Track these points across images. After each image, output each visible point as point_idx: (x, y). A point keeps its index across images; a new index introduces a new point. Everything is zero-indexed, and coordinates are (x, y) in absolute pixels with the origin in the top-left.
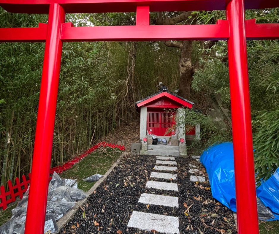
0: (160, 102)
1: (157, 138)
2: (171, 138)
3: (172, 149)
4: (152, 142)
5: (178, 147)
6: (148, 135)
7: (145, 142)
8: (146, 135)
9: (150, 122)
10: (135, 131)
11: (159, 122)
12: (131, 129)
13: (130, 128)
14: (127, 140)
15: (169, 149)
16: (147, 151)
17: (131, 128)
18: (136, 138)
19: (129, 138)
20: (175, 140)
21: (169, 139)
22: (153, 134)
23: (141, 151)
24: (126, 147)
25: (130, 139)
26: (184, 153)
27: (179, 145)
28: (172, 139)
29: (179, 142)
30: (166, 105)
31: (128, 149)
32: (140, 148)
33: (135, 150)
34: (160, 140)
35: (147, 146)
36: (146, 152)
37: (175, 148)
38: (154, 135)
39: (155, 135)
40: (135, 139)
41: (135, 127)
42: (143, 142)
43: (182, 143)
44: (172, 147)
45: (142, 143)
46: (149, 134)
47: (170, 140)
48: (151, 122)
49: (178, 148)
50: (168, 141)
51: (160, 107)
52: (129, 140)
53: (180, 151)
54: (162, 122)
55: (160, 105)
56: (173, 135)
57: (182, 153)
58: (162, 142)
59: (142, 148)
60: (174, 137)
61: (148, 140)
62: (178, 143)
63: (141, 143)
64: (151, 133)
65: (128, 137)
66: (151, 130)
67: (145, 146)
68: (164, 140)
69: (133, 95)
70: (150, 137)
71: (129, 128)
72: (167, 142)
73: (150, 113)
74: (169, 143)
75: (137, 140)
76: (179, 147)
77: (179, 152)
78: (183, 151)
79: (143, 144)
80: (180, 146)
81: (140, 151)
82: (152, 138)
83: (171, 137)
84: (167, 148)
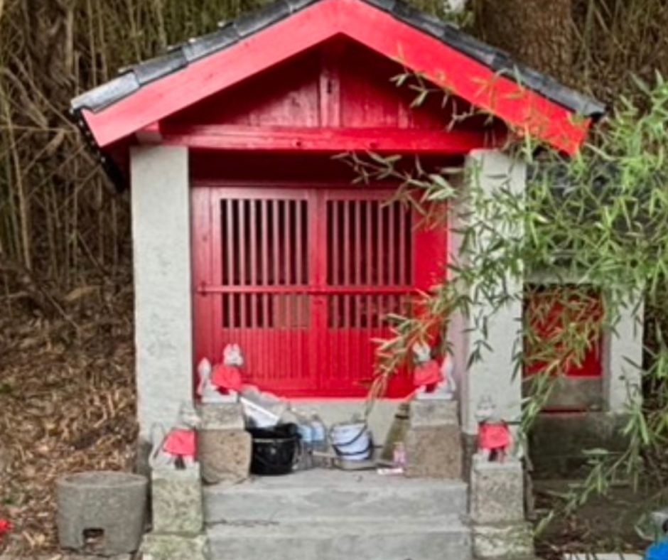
0: (304, 99)
1: (290, 419)
2: (402, 417)
3: (411, 508)
4: (246, 456)
5: (464, 486)
6: (211, 395)
7: (180, 464)
8: (189, 396)
9: (225, 282)
10: (101, 361)
11: (305, 281)
12: (69, 346)
13: (65, 335)
14: (28, 446)
15: (384, 507)
16: (199, 541)
17: (73, 334)
18: (109, 429)
19: (50, 426)
20: (438, 429)
21: (391, 419)
22: (253, 390)
23: (144, 545)
24: (14, 510)
25: (56, 433)
26: (508, 539)
27: (466, 476)
28: (416, 421)
29: (469, 446)
30: (357, 124)
31: (36, 527)
32: (136, 515)
33: (98, 532)
34: (320, 436)
35: (195, 494)
36: (192, 547)
37: (439, 498)
38: (264, 396)
39: (272, 398)
40: (96, 434)
41: (107, 328)
42: (161, 463)
43: (493, 456)
44: (409, 490)
45: (155, 476)
46: (223, 391)
47: (396, 434)
48: (237, 282)
49: (460, 501)
50: (380, 440)
51: (309, 145)
52: (44, 449)
53: (473, 523)
54: (330, 281)
55: (310, 123)
56: (421, 393)
57: (491, 539)
58: (336, 448)
59: (158, 521)
60: (430, 409)
61: (211, 441)
62: (459, 453)
63: (147, 472)
64: (236, 378)
65: (38, 420)
66: (233, 356)
67: (180, 496)
68: (352, 431)
69: (62, 29)
70: (225, 414)
71: (56, 339)
72: (371, 446)
73: (224, 203)
74: (388, 455)
75: (118, 445)
76: (469, 491)
77: (465, 529)
78: (501, 524)
79: (162, 482)
80: (473, 477)
81: (139, 541)
82: (240, 424)
83: (406, 408)
84: (369, 500)
